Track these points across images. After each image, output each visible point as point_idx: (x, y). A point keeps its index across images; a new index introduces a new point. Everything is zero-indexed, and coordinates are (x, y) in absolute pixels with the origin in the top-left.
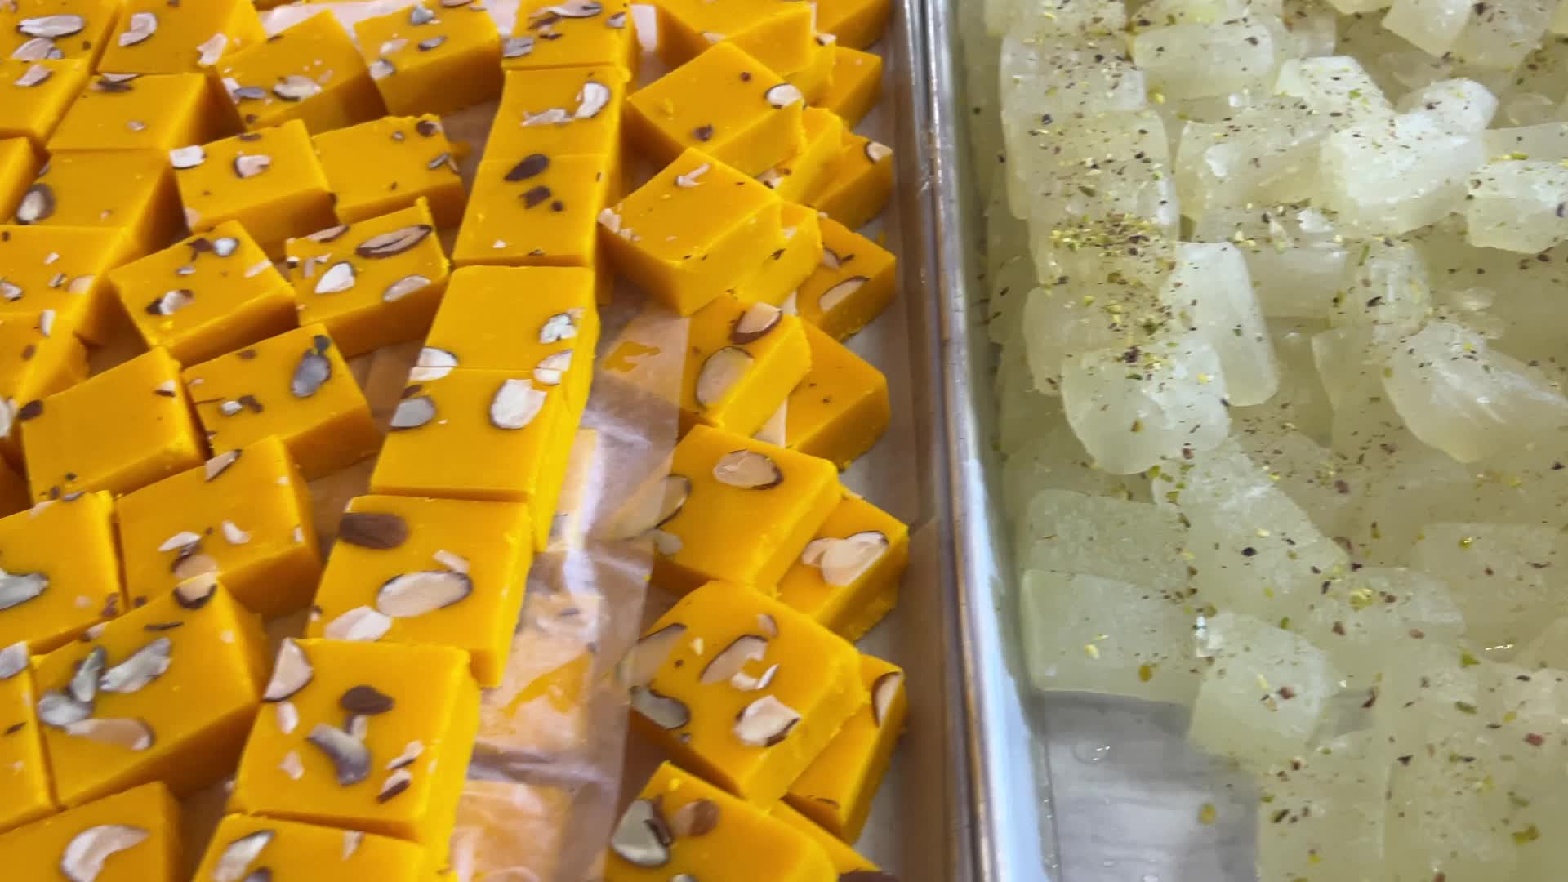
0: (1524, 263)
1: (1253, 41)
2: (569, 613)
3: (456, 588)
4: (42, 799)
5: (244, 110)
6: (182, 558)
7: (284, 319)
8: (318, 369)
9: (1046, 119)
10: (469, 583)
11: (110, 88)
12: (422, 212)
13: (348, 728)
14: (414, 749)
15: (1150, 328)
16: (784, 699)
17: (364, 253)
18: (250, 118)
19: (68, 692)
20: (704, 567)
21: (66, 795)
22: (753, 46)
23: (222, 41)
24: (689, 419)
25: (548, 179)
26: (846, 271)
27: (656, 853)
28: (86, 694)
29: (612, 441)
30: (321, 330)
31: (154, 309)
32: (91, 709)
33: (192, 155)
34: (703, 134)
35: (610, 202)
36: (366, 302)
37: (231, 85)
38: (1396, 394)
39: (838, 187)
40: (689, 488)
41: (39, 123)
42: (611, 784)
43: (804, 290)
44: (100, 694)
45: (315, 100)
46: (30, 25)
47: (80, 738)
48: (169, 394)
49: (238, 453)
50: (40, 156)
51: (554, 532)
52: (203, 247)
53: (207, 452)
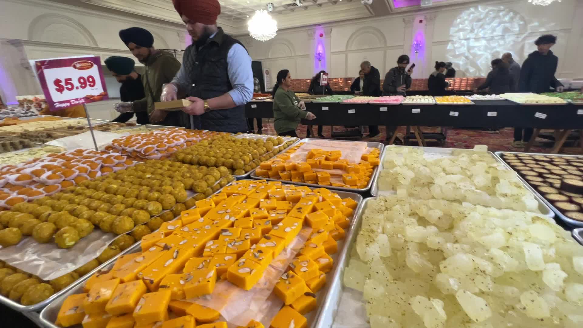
0: (434, 250)
1: (400, 214)
2: (286, 255)
3: (274, 245)
4: (225, 252)
5: (270, 197)
6: (247, 235)
7: (266, 218)
8: (268, 223)
9: (368, 217)
10: (276, 245)
11: (257, 192)
12: (286, 211)
13: (257, 253)
14: (263, 257)
15: (371, 242)
16: (307, 268)
17: (278, 213)
18: (271, 198)
19: (231, 244)
20: (303, 254)
21: (227, 252)
22: (332, 202)
23: (271, 190)
24: (308, 240)
25: (301, 210)
26: (337, 231)
27: (286, 278)
28: (232, 244)
29: (298, 239)
30: (270, 219)
31: (253, 213)
32: (233, 246)
33: (263, 200)
34: (322, 209)
35: (309, 213)
36: (276, 218)
37: (270, 194)
38: (406, 260)
39: (340, 222)
40: (305, 246)
41: (248, 194)
42: (283, 271)
43: (331, 232)
44: (234, 245)
45: (278, 198)
46: (251, 185)
47: (230, 248)
48: (251, 221)
49: (256, 228)
50: (247, 198)
51: (288, 246)
52: (261, 209)
53: (253, 227)
